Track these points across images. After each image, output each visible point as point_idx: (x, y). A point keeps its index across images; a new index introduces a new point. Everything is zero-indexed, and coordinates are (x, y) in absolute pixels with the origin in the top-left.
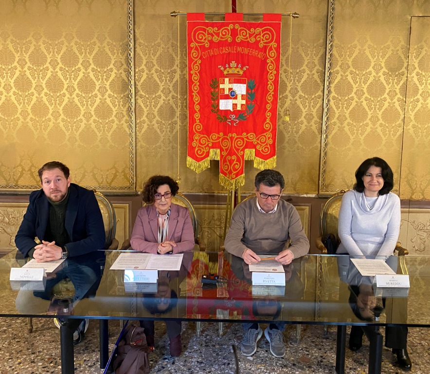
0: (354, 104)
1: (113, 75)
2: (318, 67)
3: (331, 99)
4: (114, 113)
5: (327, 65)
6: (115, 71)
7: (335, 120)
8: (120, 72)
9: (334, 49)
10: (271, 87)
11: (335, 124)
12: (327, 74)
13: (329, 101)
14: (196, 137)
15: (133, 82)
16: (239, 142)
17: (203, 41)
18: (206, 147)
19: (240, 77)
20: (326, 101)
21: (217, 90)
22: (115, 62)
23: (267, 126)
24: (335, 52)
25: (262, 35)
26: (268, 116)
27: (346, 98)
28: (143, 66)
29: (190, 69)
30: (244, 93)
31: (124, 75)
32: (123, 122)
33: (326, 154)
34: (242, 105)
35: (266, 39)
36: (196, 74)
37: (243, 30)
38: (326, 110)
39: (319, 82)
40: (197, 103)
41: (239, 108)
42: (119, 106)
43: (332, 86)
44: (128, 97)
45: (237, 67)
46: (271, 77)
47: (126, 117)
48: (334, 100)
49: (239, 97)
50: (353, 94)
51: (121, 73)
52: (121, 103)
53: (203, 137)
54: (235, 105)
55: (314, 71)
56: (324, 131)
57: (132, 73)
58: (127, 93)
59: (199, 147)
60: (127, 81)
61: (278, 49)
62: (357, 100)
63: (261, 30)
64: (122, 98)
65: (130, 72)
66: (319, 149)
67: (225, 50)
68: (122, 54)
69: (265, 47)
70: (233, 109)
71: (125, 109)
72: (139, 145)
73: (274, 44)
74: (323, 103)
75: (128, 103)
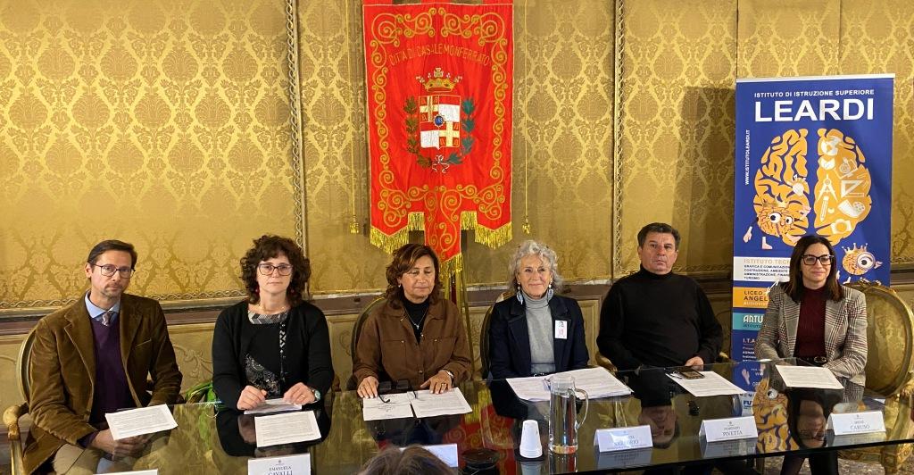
0: (660, 131)
1: (261, 94)
2: (603, 74)
3: (625, 125)
4: (266, 159)
5: (618, 71)
6: (265, 85)
7: (632, 158)
8: (274, 86)
9: (627, 45)
10: (499, 110)
11: (632, 165)
12: (618, 85)
13: (621, 128)
14: (385, 193)
15: (297, 105)
16: (451, 200)
17: (390, 37)
18: (401, 209)
19: (449, 93)
20: (617, 129)
21: (416, 116)
23: (495, 173)
24: (628, 49)
25: (483, 26)
26: (497, 158)
27: (648, 123)
29: (371, 83)
30: (457, 119)
31: (281, 93)
32: (282, 174)
33: (620, 213)
34: (454, 139)
35: (490, 33)
36: (380, 90)
37: (451, 17)
38: (617, 143)
39: (606, 98)
40: (383, 138)
41: (449, 144)
42: (274, 146)
43: (627, 103)
44: (290, 131)
45: (444, 78)
46: (499, 94)
47: (288, 166)
48: (630, 126)
49: (450, 126)
50: (658, 116)
51: (276, 89)
52: (278, 141)
53: (396, 193)
54: (443, 139)
55: (598, 82)
56: (616, 177)
57: (297, 88)
58: (287, 123)
59: (389, 209)
60: (287, 103)
61: (508, 48)
62: (665, 125)
63: (480, 17)
64: (277, 134)
65: (292, 88)
66: (610, 206)
67: (424, 51)
69: (488, 46)
70: (440, 145)
71: (285, 152)
73: (502, 41)
74: (613, 131)
75: (290, 141)
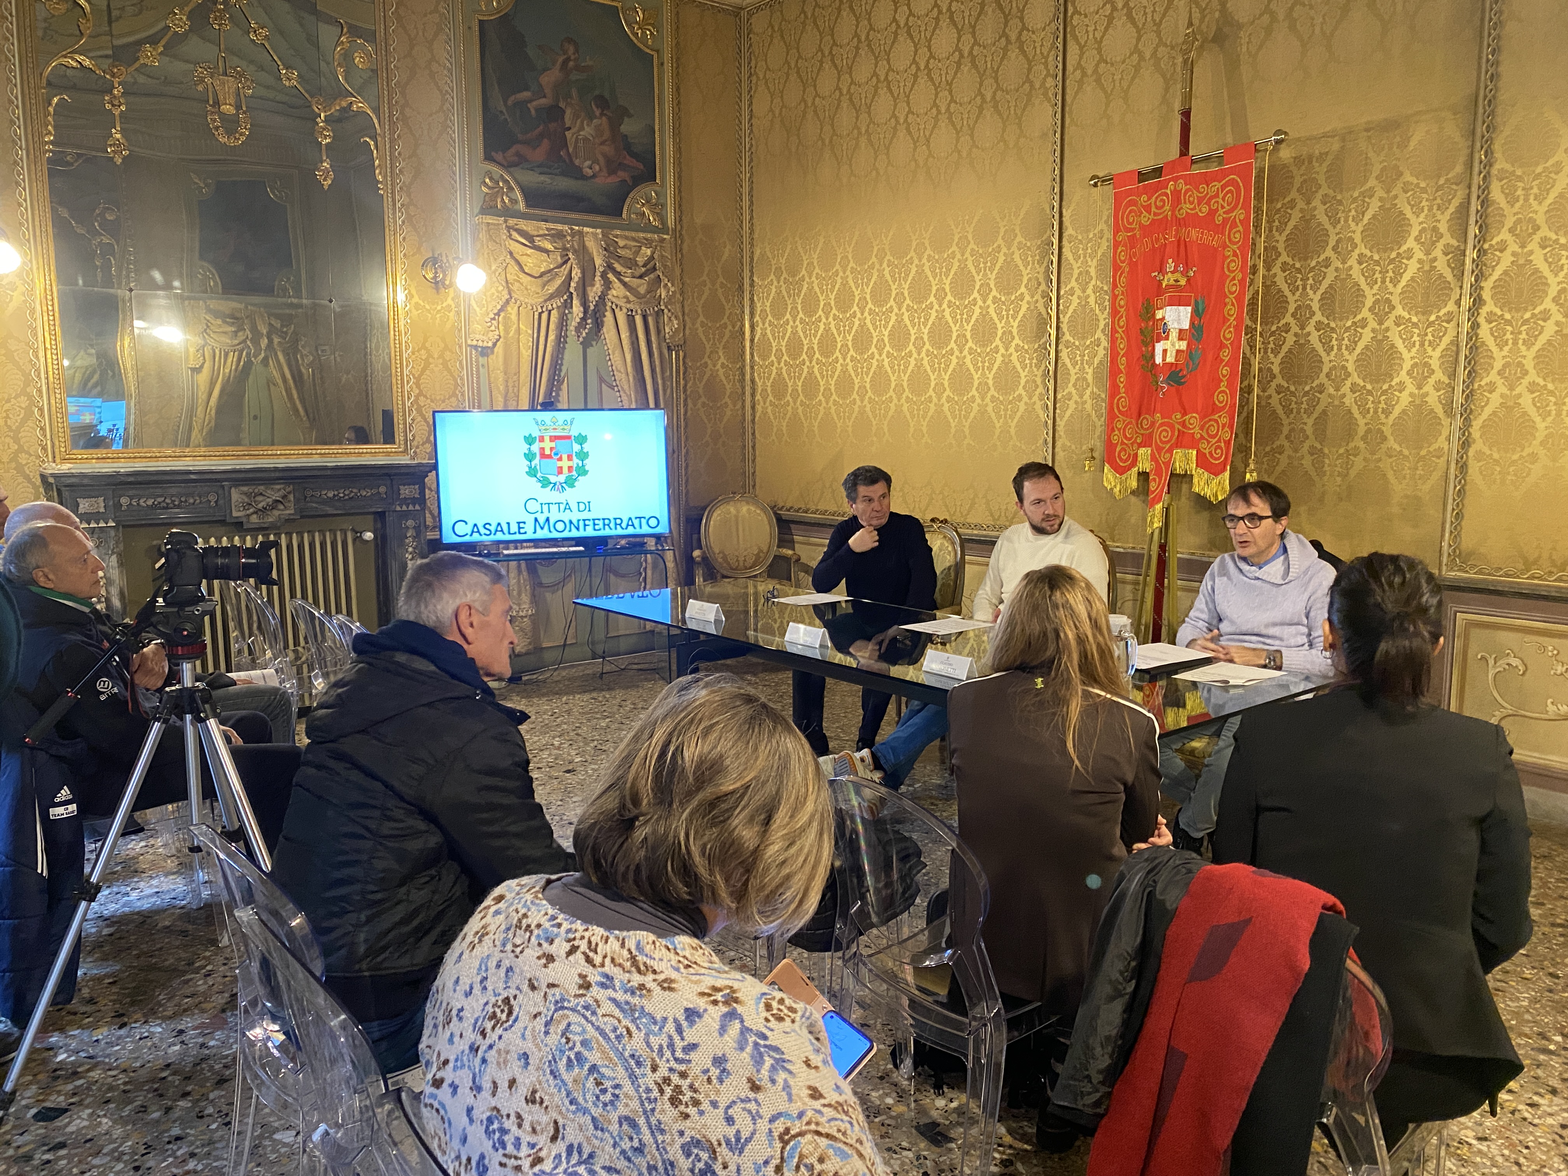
4: (1023, 381)
10: (1230, 310)
16: (1164, 433)
18: (1132, 443)
19: (1180, 291)
21: (1151, 324)
22: (1029, 280)
23: (1220, 398)
25: (1222, 196)
26: (1224, 376)
28: (1073, 283)
30: (1186, 325)
32: (1035, 398)
34: (1178, 351)
35: (1228, 204)
42: (1031, 366)
44: (1046, 349)
45: (1176, 271)
47: (1040, 389)
49: (1174, 335)
52: (1034, 361)
54: (1166, 353)
61: (1246, 223)
63: (1218, 185)
64: (1036, 351)
65: (1051, 297)
68: (1040, 263)
69: (1225, 222)
70: (1163, 361)
71: (1040, 373)
72: (1059, 444)
73: (1239, 214)
75: (1045, 360)
